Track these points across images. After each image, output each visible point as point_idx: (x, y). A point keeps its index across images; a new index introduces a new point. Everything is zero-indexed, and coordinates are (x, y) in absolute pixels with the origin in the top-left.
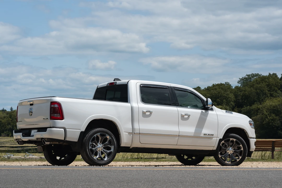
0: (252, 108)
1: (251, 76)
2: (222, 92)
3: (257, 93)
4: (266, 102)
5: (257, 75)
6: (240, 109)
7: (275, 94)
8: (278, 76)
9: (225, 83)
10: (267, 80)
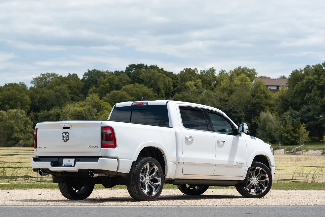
0: (51, 113)
1: (47, 76)
2: (17, 93)
3: (57, 97)
4: (67, 106)
5: (53, 75)
6: (36, 113)
7: (76, 97)
8: (79, 77)
10: (67, 81)
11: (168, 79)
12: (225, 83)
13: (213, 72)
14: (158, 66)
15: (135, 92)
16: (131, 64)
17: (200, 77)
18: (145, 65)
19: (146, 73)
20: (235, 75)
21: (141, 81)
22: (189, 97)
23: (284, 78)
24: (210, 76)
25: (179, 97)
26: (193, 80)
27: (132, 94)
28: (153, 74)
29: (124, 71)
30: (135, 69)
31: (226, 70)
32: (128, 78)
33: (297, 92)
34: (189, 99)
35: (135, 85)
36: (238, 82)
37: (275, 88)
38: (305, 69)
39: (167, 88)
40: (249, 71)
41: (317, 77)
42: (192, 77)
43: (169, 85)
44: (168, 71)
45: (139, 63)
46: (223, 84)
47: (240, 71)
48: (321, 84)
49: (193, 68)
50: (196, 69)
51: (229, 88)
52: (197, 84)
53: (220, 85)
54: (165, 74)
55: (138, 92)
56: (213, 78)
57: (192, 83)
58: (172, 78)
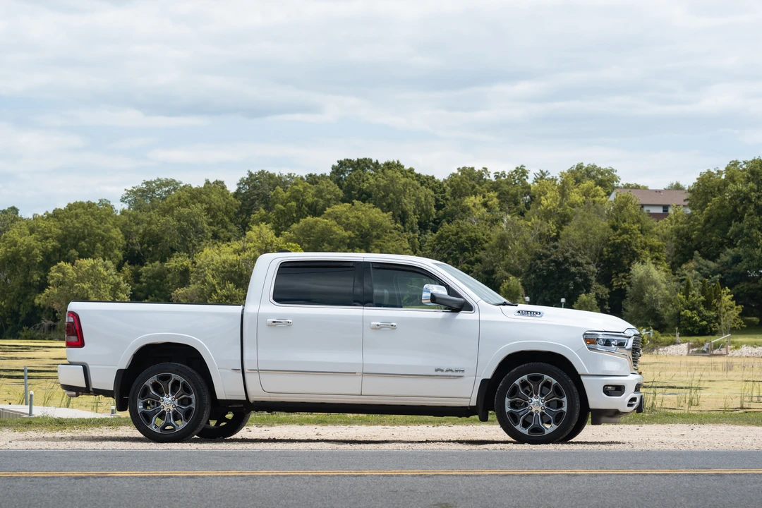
0: (169, 267)
1: (156, 185)
2: (94, 223)
3: (182, 231)
4: (205, 251)
5: (168, 183)
6: (137, 266)
7: (223, 233)
8: (228, 189)
9: (97, 202)
10: (204, 197)
11: (425, 192)
12: (551, 199)
13: (522, 176)
14: (402, 163)
15: (354, 220)
16: (343, 159)
17: (495, 187)
18: (374, 161)
19: (376, 180)
20: (571, 182)
21: (365, 196)
22: (472, 232)
23: (678, 187)
24: (516, 184)
25: (452, 231)
26: (480, 194)
27: (348, 224)
28: (392, 180)
29: (328, 174)
30: (351, 169)
31: (549, 172)
32: (338, 189)
33: (712, 220)
34: (473, 234)
35: (353, 204)
36: (579, 197)
37: (660, 210)
38: (727, 169)
39: (423, 211)
40: (602, 174)
41: (755, 187)
42: (477, 187)
43: (426, 205)
44: (424, 173)
45: (361, 157)
46: (545, 202)
47: (581, 172)
49: (478, 168)
50: (485, 169)
51: (560, 210)
52: (487, 201)
53: (540, 204)
54: (418, 180)
55: (361, 220)
56: (522, 188)
57: (478, 200)
58: (433, 190)
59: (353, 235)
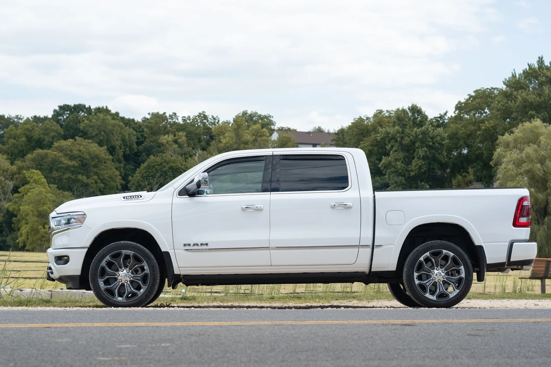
11: (128, 130)
12: (228, 138)
13: (203, 120)
14: (109, 108)
15: (77, 152)
16: (62, 104)
17: (183, 128)
18: (87, 106)
19: (90, 121)
21: (85, 135)
22: (172, 163)
23: (320, 131)
24: (198, 126)
25: (157, 162)
26: (172, 133)
27: (72, 156)
28: (104, 122)
29: (50, 116)
30: (68, 112)
31: (218, 117)
32: (60, 128)
34: (174, 165)
35: (75, 140)
36: (250, 137)
38: (375, 116)
39: (127, 146)
40: (262, 119)
41: (400, 130)
42: (169, 128)
43: (130, 142)
45: (77, 103)
46: (224, 141)
47: (246, 118)
48: (406, 140)
50: (175, 114)
52: (178, 139)
53: (220, 142)
54: (122, 122)
55: (83, 153)
56: (204, 129)
57: (170, 138)
58: (134, 129)
59: (76, 165)
